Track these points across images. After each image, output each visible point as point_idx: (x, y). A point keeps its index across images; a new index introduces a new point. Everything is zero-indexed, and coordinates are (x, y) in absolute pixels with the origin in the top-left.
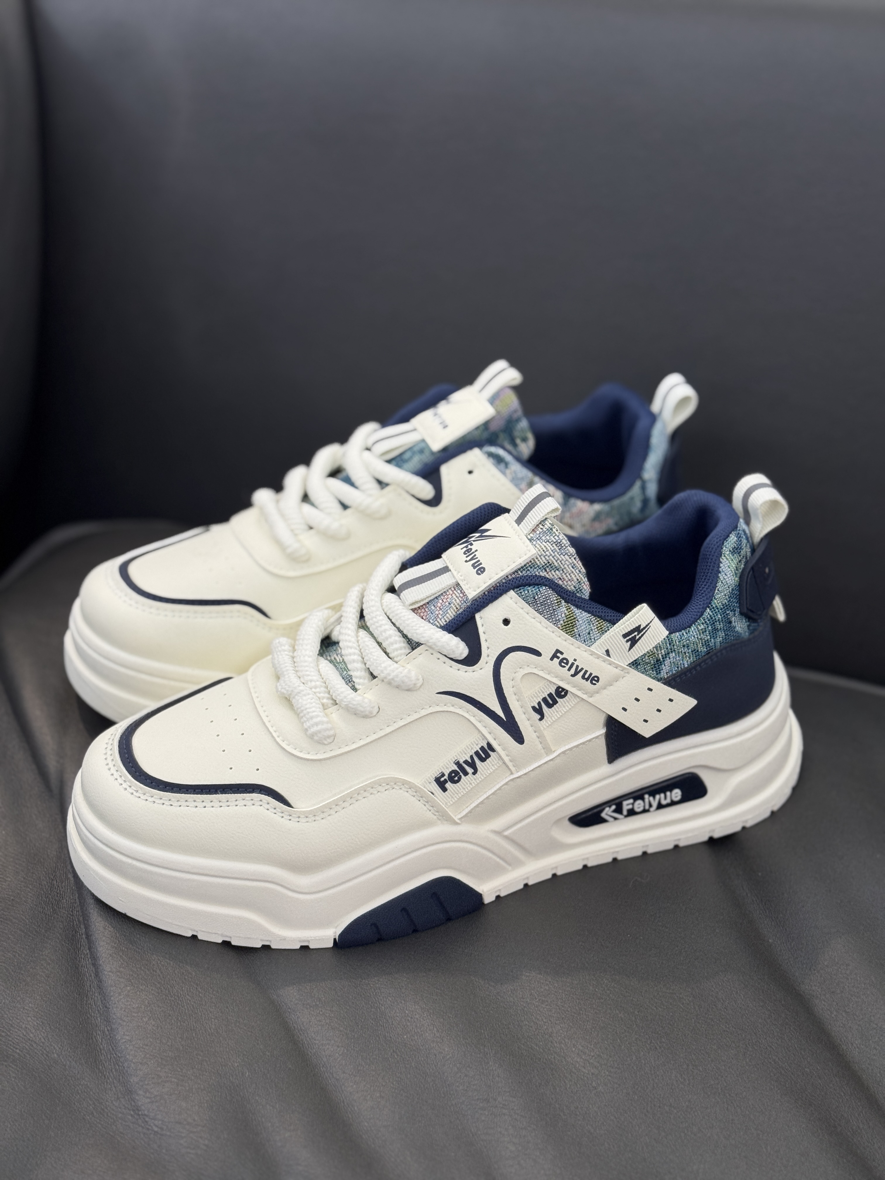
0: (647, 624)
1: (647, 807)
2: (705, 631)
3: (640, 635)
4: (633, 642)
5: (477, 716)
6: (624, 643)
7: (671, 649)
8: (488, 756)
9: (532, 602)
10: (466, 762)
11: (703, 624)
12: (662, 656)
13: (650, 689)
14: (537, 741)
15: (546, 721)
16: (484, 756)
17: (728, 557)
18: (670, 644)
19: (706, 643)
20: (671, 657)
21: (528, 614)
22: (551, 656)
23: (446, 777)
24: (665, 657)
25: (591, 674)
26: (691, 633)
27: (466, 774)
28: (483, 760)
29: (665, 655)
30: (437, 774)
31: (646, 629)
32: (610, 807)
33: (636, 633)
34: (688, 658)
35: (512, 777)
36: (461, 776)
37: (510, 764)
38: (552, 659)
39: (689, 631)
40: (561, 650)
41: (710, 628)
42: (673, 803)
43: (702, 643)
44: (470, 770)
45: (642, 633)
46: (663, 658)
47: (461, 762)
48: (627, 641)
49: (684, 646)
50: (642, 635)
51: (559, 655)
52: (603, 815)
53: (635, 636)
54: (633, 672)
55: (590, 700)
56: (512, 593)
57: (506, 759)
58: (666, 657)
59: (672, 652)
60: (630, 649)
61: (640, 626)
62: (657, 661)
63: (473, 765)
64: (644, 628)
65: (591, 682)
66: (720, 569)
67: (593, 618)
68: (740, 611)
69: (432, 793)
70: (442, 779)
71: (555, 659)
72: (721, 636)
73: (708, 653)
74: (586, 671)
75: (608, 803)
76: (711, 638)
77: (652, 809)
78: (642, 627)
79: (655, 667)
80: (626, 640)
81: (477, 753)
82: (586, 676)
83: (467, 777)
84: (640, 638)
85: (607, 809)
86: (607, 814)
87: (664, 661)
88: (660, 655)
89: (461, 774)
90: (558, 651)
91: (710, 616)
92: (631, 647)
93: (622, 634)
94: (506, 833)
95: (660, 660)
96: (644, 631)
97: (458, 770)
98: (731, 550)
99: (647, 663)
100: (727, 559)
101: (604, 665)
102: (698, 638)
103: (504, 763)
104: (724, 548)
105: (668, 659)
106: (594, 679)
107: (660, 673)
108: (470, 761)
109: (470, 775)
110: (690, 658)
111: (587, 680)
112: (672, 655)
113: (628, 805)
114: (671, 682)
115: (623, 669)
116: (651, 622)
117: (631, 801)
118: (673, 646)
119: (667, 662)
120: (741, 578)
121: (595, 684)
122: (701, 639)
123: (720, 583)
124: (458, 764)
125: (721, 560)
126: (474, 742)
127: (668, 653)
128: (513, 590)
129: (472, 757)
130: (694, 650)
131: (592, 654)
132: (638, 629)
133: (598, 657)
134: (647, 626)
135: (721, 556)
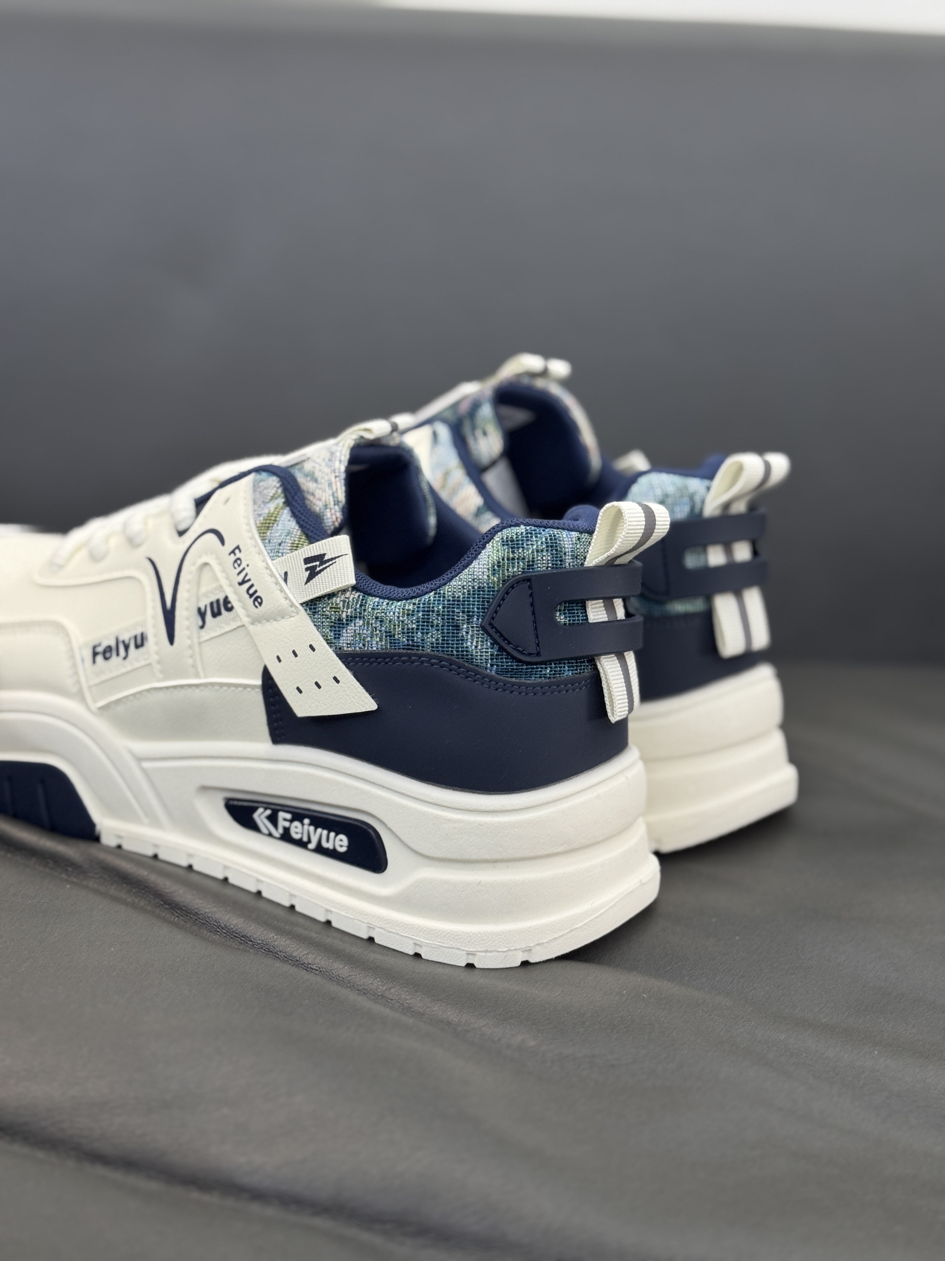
1: (305, 839)
2: (413, 615)
3: (321, 567)
4: (313, 574)
5: (154, 593)
6: (304, 571)
7: (360, 613)
8: (143, 645)
9: (256, 488)
10: (124, 642)
11: (414, 606)
12: (347, 616)
13: (312, 648)
14: (186, 650)
15: (205, 632)
16: (139, 643)
18: (361, 606)
19: (409, 633)
20: (357, 624)
22: (231, 549)
23: (102, 649)
24: (350, 619)
25: (256, 592)
26: (393, 607)
27: (118, 654)
28: (138, 647)
29: (351, 617)
30: (96, 642)
31: (330, 563)
32: (266, 809)
33: (318, 563)
34: (378, 639)
35: (155, 684)
36: (113, 655)
39: (390, 604)
40: (241, 546)
41: (420, 614)
42: (335, 854)
43: (403, 629)
44: (123, 653)
45: (324, 566)
46: (347, 620)
47: (120, 639)
48: (307, 570)
49: (377, 618)
50: (324, 569)
51: (237, 551)
52: (256, 817)
53: (316, 565)
54: (305, 616)
55: (251, 630)
58: (351, 621)
59: (360, 617)
60: (306, 583)
61: (324, 555)
62: (338, 621)
63: (127, 648)
64: (332, 560)
65: (254, 603)
66: (479, 556)
67: (297, 530)
68: (482, 624)
69: (82, 660)
70: (98, 650)
71: (232, 555)
73: (408, 647)
74: (252, 586)
76: (417, 629)
77: (311, 845)
78: (326, 558)
79: (335, 627)
80: (306, 566)
81: (136, 637)
82: (251, 592)
83: (118, 659)
84: (322, 571)
85: (262, 810)
86: (260, 818)
87: (347, 624)
88: (344, 614)
89: (114, 653)
90: (238, 547)
92: (309, 579)
93: (304, 557)
94: (145, 764)
95: (342, 620)
96: (327, 564)
97: (114, 646)
99: (325, 614)
101: (275, 588)
102: (398, 617)
103: (152, 662)
105: (353, 624)
106: (258, 600)
107: (339, 638)
108: (127, 641)
110: (381, 640)
111: (251, 596)
112: (360, 622)
113: (284, 820)
114: (348, 659)
115: (292, 605)
116: (342, 557)
117: (290, 817)
118: (365, 610)
119: (351, 627)
120: (500, 583)
121: (256, 607)
122: (403, 622)
124: (117, 639)
127: (356, 617)
129: (130, 639)
130: (390, 633)
131: (269, 568)
132: (320, 558)
133: (274, 576)
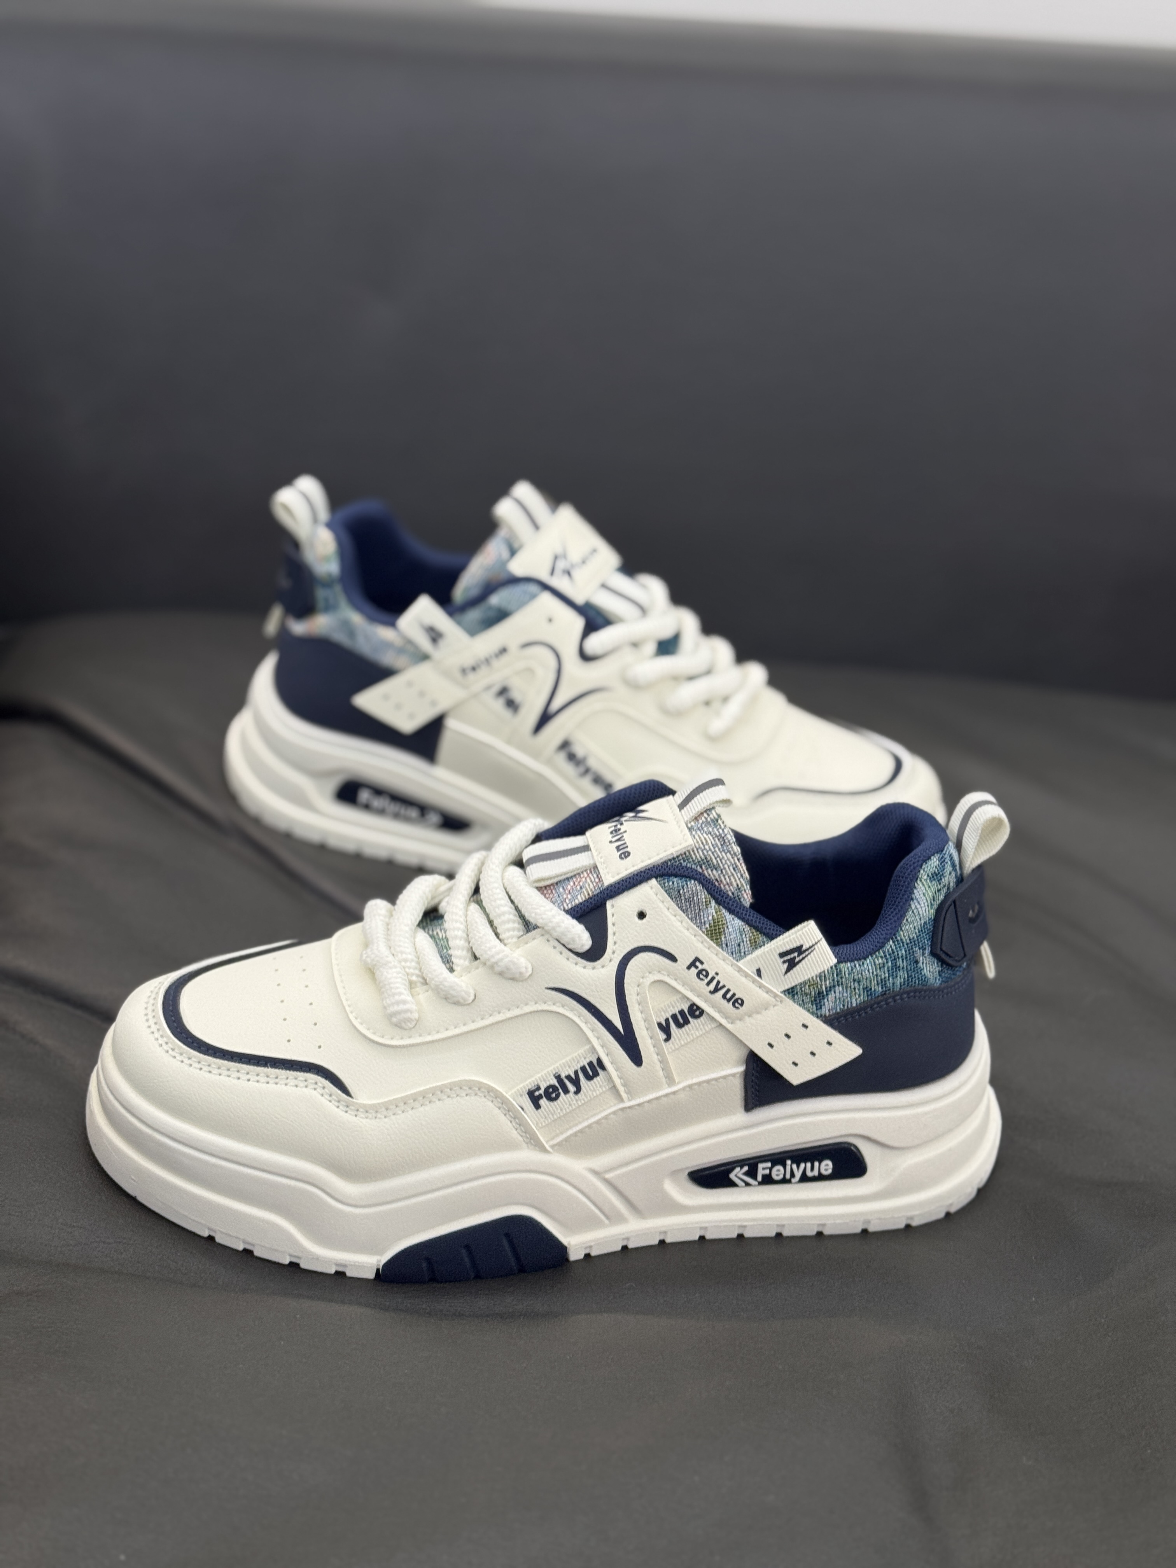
0: (811, 944)
1: (788, 1176)
2: (884, 967)
3: (801, 957)
4: (792, 965)
5: (590, 1023)
6: (781, 964)
7: (838, 981)
8: (596, 1074)
9: (676, 896)
10: (568, 1077)
11: (882, 957)
12: (826, 988)
13: (805, 1026)
14: (658, 1066)
15: (673, 1043)
16: (591, 1073)
17: (925, 883)
18: (837, 975)
19: (883, 982)
20: (837, 991)
21: (668, 909)
22: (688, 963)
23: (542, 1092)
24: (829, 990)
25: (734, 995)
26: (865, 966)
27: (566, 1091)
28: (589, 1078)
29: (830, 987)
30: (532, 1087)
31: (810, 951)
32: (742, 1167)
33: (796, 954)
34: (857, 996)
35: (622, 1106)
36: (560, 1093)
37: (621, 1089)
38: (689, 968)
39: (863, 963)
40: (701, 958)
41: (890, 964)
42: (821, 1178)
43: (877, 981)
44: (572, 1088)
46: (826, 991)
47: (563, 1076)
48: (784, 962)
49: (854, 980)
50: (803, 958)
51: (698, 964)
52: (732, 1176)
53: (795, 958)
54: (788, 1001)
55: (729, 1026)
56: (654, 882)
57: (618, 1082)
58: (831, 990)
59: (838, 985)
60: (786, 972)
61: (802, 946)
62: (818, 994)
63: (576, 1082)
64: (807, 949)
65: (734, 1005)
66: (913, 896)
67: (747, 928)
68: (931, 950)
69: (522, 1109)
70: (537, 1093)
71: (693, 969)
72: (902, 976)
73: (884, 994)
74: (728, 991)
75: (740, 1163)
76: (889, 977)
77: (793, 1180)
78: (804, 948)
79: (816, 1000)
80: (782, 960)
81: (583, 1069)
82: (728, 996)
83: (567, 1095)
84: (800, 961)
85: (738, 1169)
86: (736, 1176)
87: (827, 994)
88: (823, 987)
89: (560, 1090)
90: (697, 959)
91: (892, 950)
92: (788, 970)
93: (778, 952)
94: (608, 1176)
95: (823, 992)
96: (807, 953)
97: (557, 1084)
98: (930, 874)
99: (806, 994)
100: (923, 885)
101: (751, 985)
102: (873, 974)
103: (614, 1087)
104: (922, 871)
105: (832, 993)
106: (737, 1002)
107: (821, 1008)
108: (573, 1076)
109: (571, 1094)
110: (859, 996)
111: (729, 1001)
112: (839, 989)
113: (764, 1169)
114: (832, 1021)
115: (775, 996)
116: (816, 943)
117: (769, 1165)
118: (841, 978)
119: (831, 997)
120: (939, 911)
121: (737, 1008)
122: (877, 976)
123: (911, 912)
124: (558, 1078)
125: (916, 884)
126: (582, 1054)
127: (834, 986)
128: (656, 878)
129: (576, 1072)
130: (866, 988)
131: (740, 970)
132: (799, 950)
133: (747, 975)
134: (810, 947)
135: (917, 879)
